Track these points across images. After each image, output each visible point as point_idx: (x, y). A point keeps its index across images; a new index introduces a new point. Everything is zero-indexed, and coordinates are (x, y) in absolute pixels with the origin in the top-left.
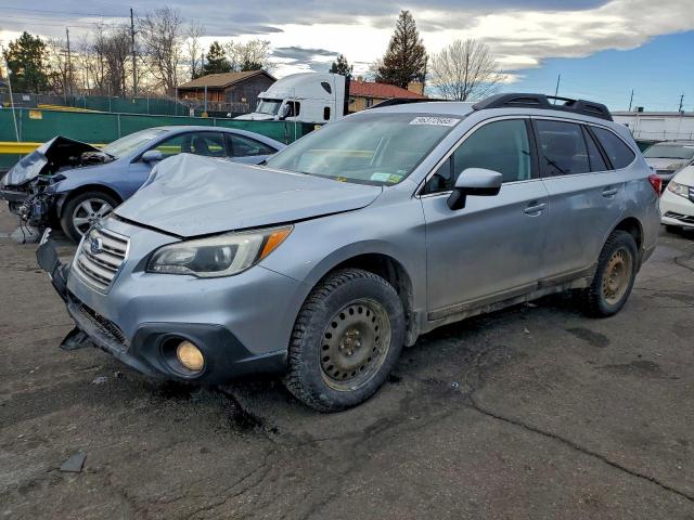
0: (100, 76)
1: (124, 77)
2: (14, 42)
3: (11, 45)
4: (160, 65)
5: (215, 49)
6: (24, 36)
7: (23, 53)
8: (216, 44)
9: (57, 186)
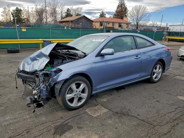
0: (37, 19)
1: (43, 19)
2: (14, 10)
3: (13, 11)
4: (52, 15)
5: (68, 10)
6: (17, 8)
7: (17, 13)
8: (68, 9)
9: (57, 77)
